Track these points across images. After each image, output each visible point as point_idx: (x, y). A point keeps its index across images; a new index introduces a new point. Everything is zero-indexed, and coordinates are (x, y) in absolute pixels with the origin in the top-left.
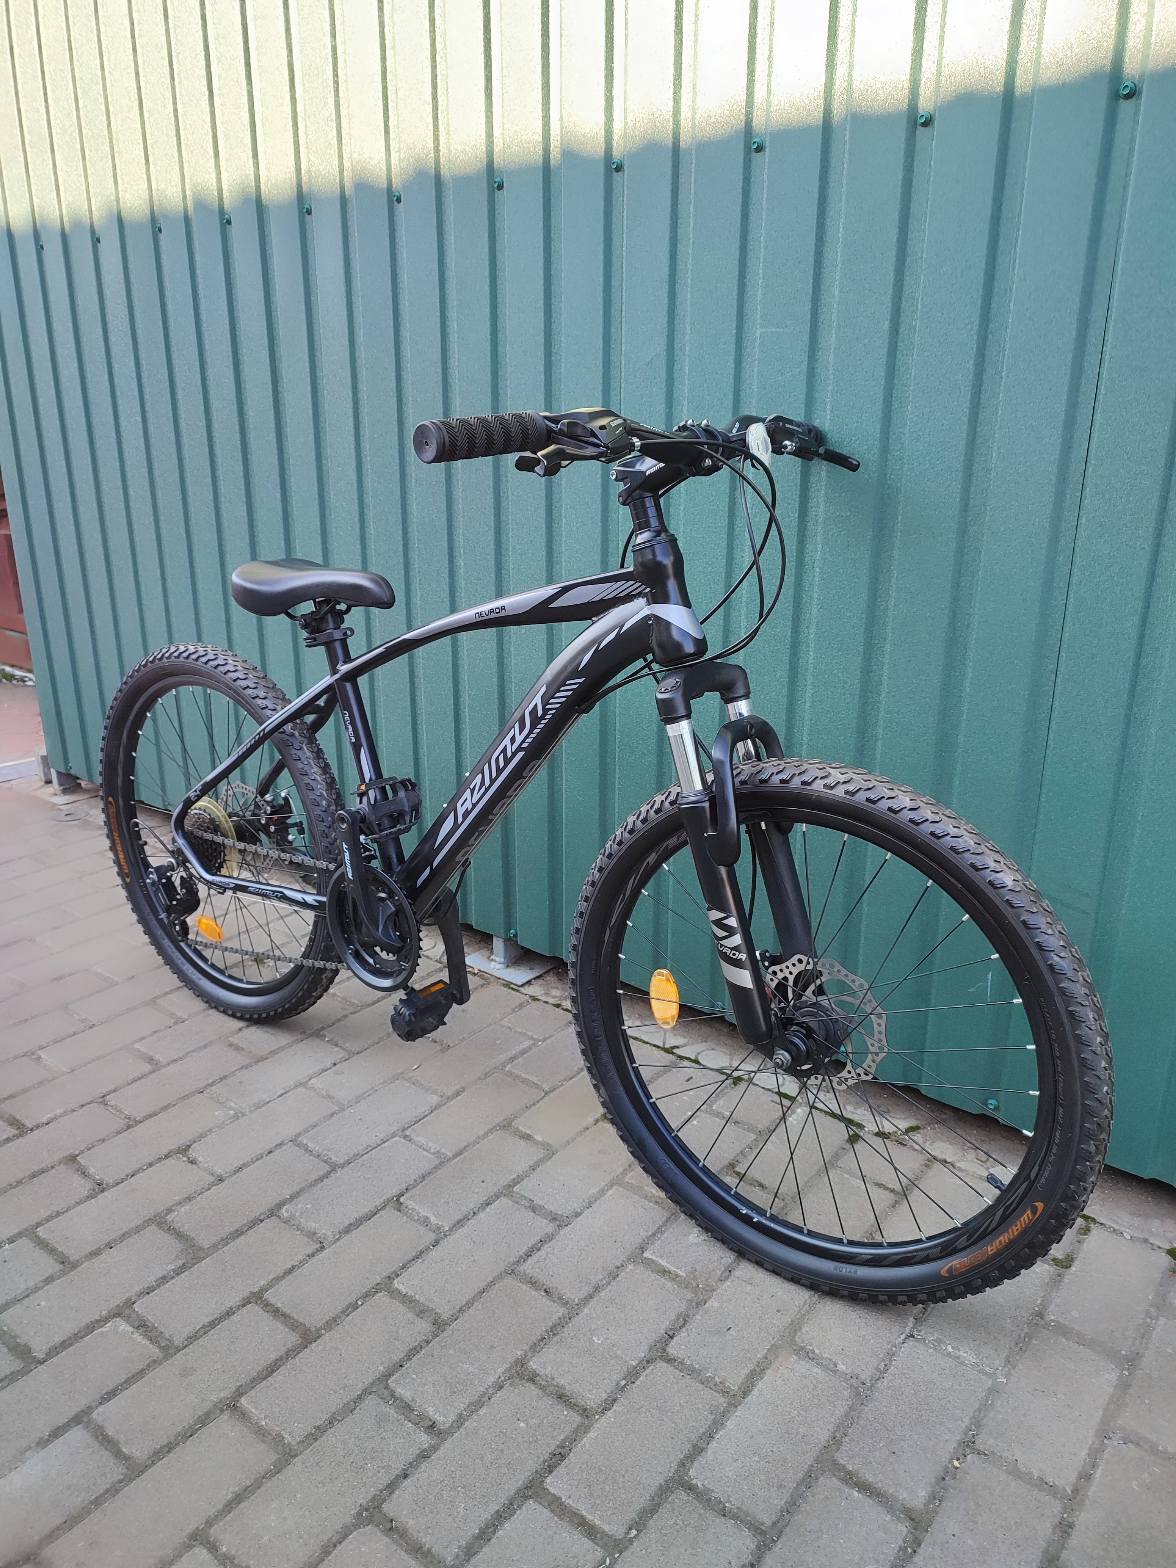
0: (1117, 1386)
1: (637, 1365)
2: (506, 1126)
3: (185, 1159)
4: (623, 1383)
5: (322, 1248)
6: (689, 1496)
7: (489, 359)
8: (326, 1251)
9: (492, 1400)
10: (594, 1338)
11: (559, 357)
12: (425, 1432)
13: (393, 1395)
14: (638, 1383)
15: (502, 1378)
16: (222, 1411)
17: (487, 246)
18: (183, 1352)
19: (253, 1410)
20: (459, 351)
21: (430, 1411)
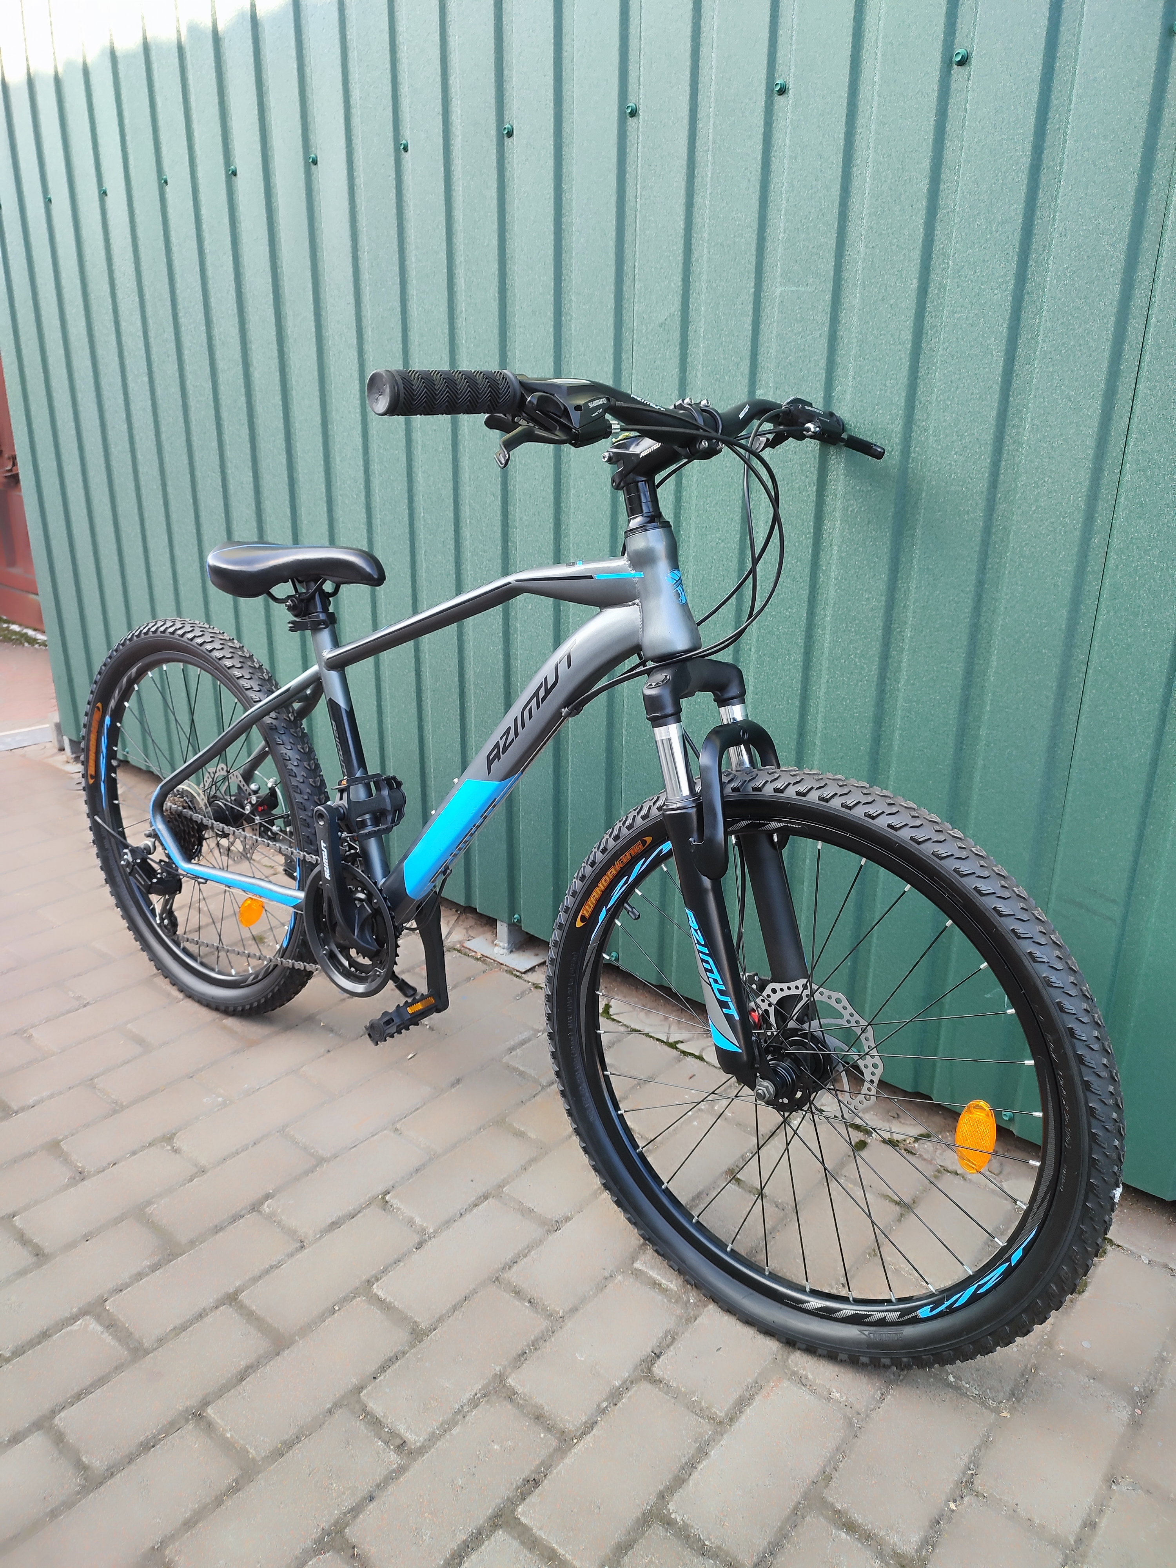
0: (1128, 1425)
1: (620, 1386)
2: (500, 1122)
3: (169, 1148)
4: (605, 1404)
5: (303, 1247)
6: (667, 1530)
7: (497, 319)
8: (306, 1251)
9: (467, 1418)
10: (577, 1355)
11: (569, 318)
12: (395, 1451)
13: (364, 1410)
14: (620, 1405)
15: (479, 1395)
16: (187, 1420)
17: (496, 197)
18: (152, 1355)
19: (219, 1421)
20: (466, 310)
21: (402, 1429)
